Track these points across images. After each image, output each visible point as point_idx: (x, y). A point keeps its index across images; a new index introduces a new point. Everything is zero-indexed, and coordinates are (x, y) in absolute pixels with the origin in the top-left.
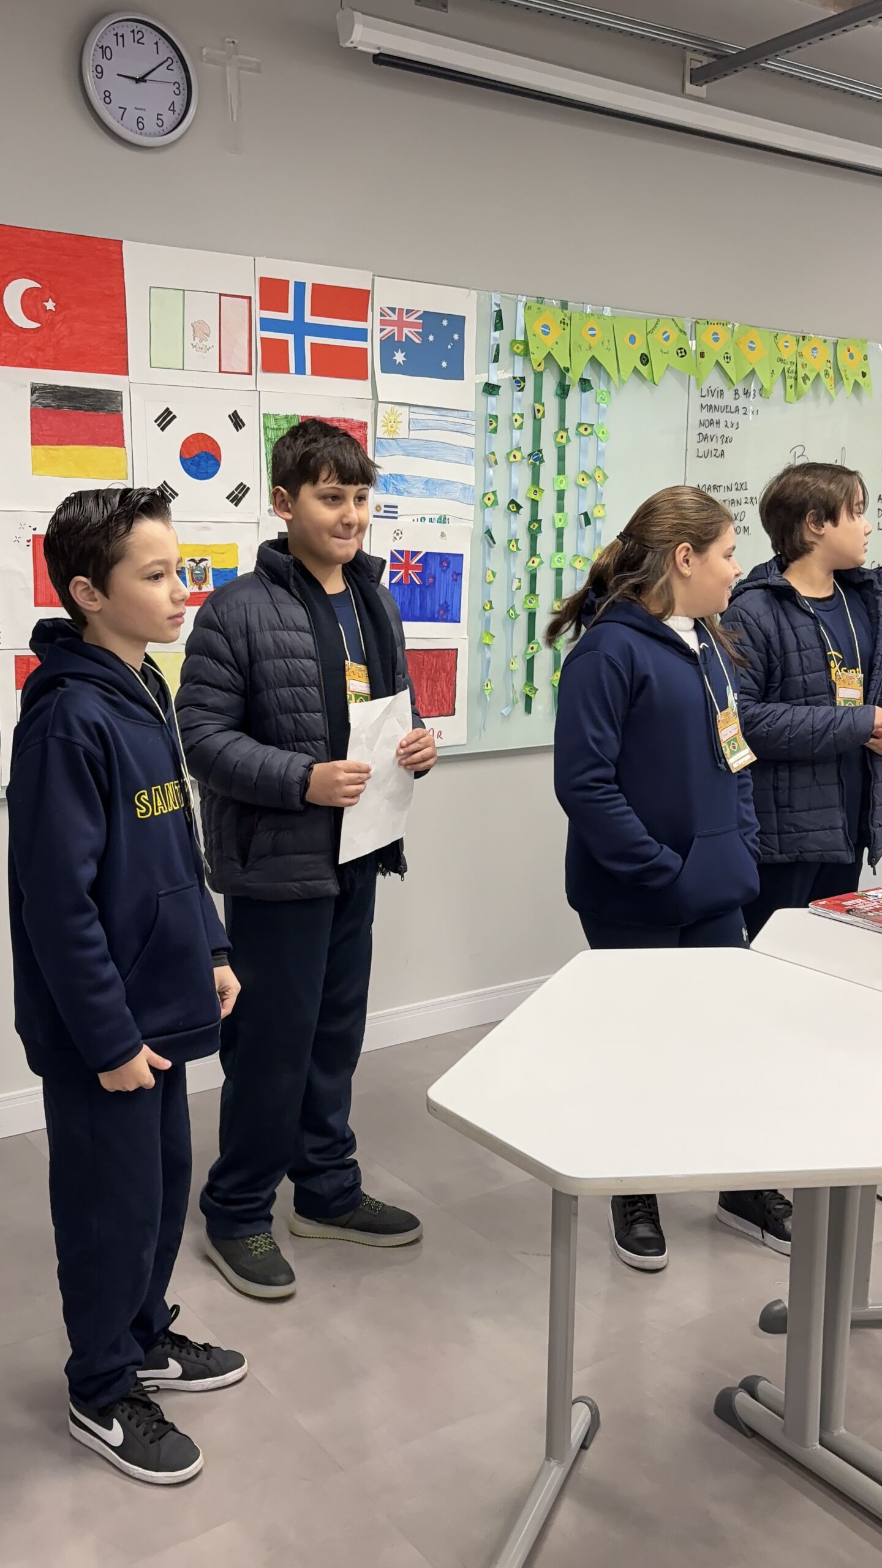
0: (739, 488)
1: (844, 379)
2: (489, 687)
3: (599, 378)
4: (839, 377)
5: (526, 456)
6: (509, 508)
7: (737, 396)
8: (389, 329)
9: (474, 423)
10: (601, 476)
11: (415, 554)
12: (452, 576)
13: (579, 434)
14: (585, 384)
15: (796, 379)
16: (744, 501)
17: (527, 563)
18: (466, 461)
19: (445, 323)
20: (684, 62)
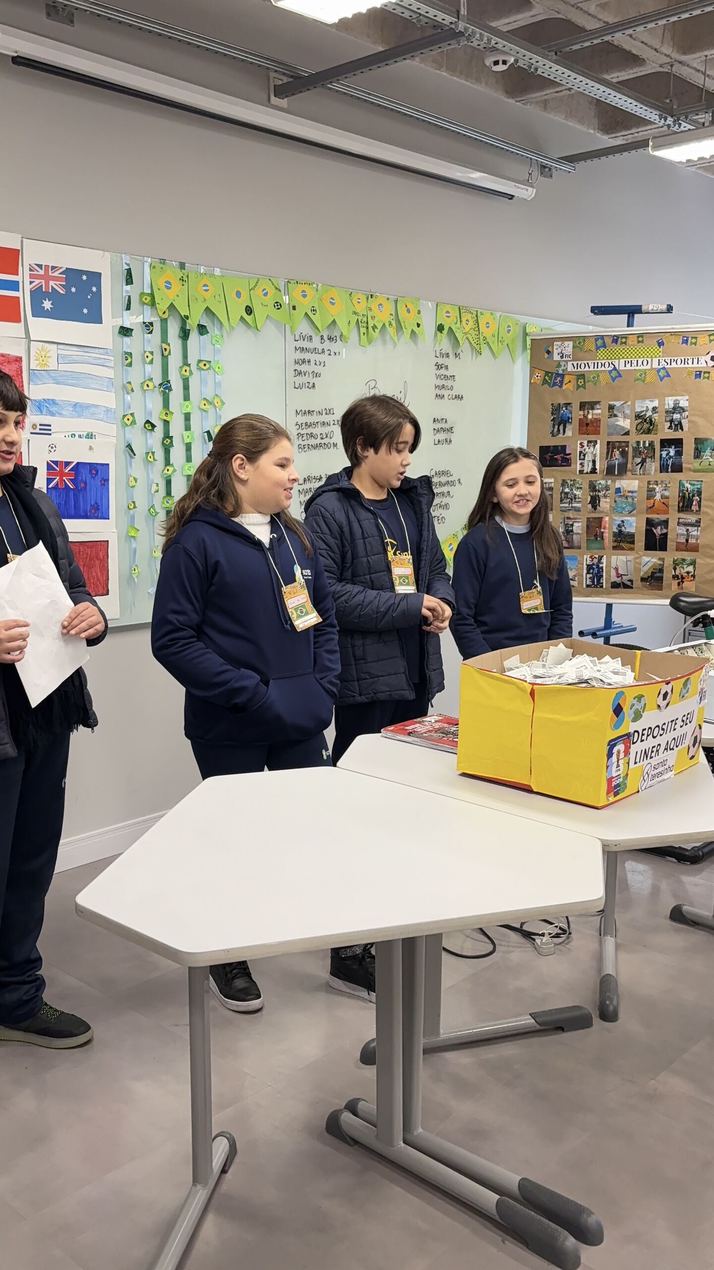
0: (328, 413)
1: (403, 327)
2: (137, 571)
3: (213, 324)
4: (399, 327)
5: (157, 386)
6: (145, 427)
7: (323, 341)
8: (37, 281)
9: (112, 358)
10: (219, 402)
11: (67, 464)
12: (101, 481)
13: (200, 369)
14: (202, 329)
15: (367, 328)
16: (332, 423)
17: (163, 471)
18: (107, 389)
19: (84, 277)
20: (269, 80)
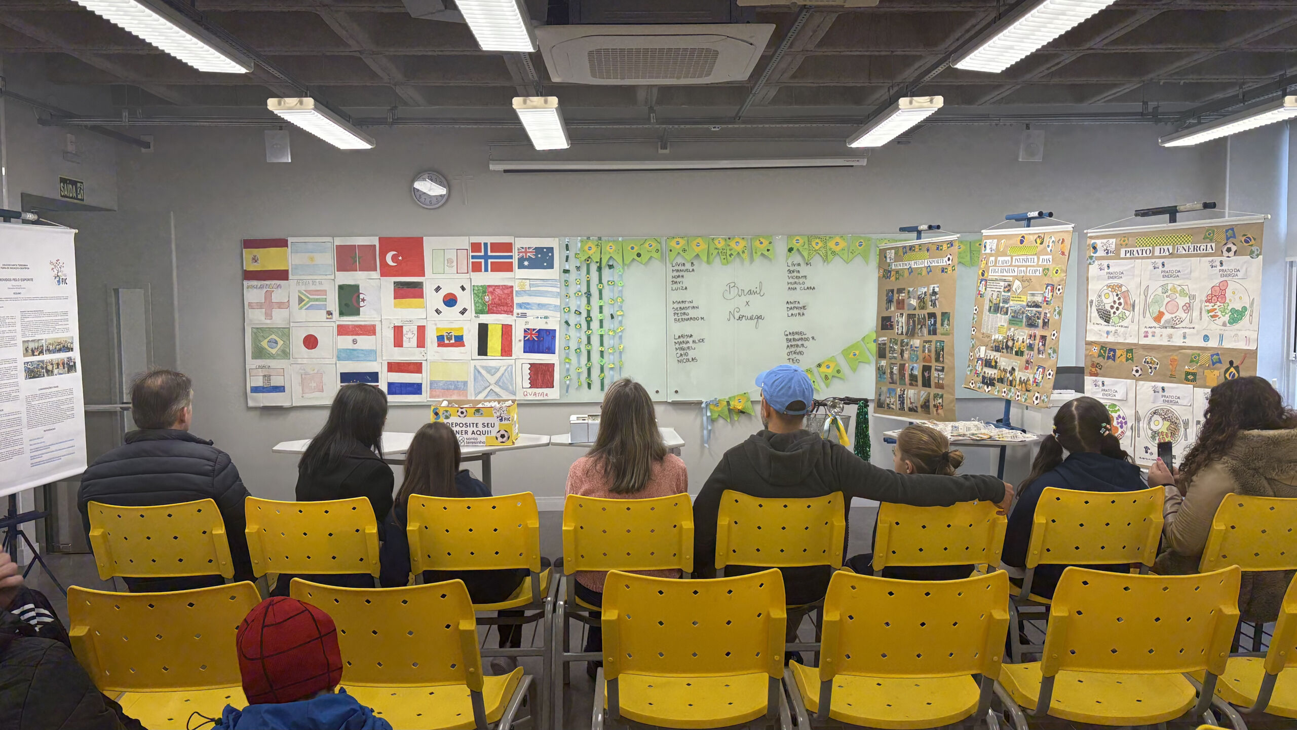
1: (755, 253)
2: (570, 378)
5: (584, 294)
6: (575, 313)
7: (693, 265)
8: (521, 254)
9: (559, 283)
10: (621, 300)
11: (534, 330)
12: (551, 337)
13: (609, 285)
15: (726, 256)
16: (700, 307)
17: (586, 333)
18: (556, 297)
19: (545, 250)
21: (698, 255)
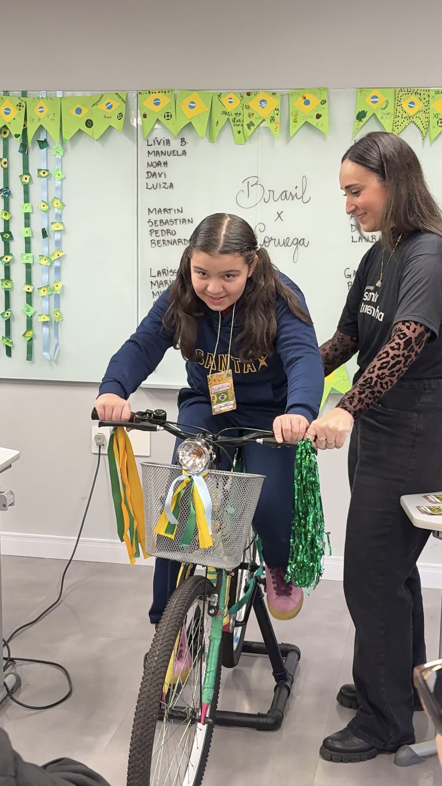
10: (59, 203)
15: (243, 126)
21: (190, 125)
